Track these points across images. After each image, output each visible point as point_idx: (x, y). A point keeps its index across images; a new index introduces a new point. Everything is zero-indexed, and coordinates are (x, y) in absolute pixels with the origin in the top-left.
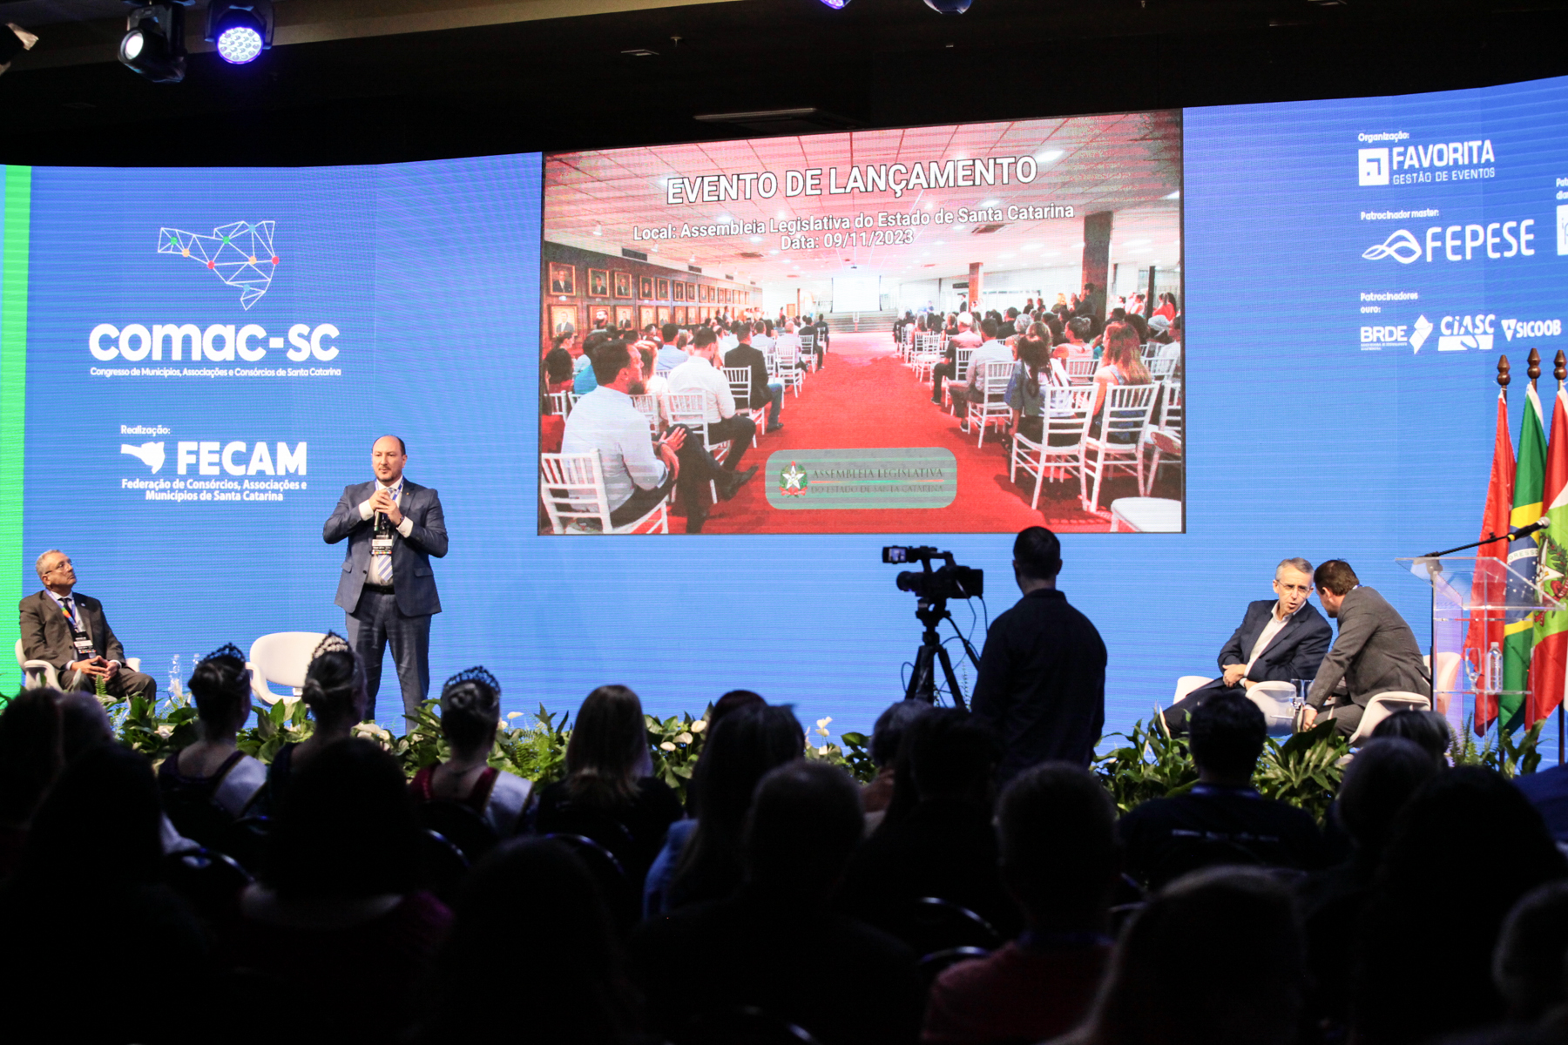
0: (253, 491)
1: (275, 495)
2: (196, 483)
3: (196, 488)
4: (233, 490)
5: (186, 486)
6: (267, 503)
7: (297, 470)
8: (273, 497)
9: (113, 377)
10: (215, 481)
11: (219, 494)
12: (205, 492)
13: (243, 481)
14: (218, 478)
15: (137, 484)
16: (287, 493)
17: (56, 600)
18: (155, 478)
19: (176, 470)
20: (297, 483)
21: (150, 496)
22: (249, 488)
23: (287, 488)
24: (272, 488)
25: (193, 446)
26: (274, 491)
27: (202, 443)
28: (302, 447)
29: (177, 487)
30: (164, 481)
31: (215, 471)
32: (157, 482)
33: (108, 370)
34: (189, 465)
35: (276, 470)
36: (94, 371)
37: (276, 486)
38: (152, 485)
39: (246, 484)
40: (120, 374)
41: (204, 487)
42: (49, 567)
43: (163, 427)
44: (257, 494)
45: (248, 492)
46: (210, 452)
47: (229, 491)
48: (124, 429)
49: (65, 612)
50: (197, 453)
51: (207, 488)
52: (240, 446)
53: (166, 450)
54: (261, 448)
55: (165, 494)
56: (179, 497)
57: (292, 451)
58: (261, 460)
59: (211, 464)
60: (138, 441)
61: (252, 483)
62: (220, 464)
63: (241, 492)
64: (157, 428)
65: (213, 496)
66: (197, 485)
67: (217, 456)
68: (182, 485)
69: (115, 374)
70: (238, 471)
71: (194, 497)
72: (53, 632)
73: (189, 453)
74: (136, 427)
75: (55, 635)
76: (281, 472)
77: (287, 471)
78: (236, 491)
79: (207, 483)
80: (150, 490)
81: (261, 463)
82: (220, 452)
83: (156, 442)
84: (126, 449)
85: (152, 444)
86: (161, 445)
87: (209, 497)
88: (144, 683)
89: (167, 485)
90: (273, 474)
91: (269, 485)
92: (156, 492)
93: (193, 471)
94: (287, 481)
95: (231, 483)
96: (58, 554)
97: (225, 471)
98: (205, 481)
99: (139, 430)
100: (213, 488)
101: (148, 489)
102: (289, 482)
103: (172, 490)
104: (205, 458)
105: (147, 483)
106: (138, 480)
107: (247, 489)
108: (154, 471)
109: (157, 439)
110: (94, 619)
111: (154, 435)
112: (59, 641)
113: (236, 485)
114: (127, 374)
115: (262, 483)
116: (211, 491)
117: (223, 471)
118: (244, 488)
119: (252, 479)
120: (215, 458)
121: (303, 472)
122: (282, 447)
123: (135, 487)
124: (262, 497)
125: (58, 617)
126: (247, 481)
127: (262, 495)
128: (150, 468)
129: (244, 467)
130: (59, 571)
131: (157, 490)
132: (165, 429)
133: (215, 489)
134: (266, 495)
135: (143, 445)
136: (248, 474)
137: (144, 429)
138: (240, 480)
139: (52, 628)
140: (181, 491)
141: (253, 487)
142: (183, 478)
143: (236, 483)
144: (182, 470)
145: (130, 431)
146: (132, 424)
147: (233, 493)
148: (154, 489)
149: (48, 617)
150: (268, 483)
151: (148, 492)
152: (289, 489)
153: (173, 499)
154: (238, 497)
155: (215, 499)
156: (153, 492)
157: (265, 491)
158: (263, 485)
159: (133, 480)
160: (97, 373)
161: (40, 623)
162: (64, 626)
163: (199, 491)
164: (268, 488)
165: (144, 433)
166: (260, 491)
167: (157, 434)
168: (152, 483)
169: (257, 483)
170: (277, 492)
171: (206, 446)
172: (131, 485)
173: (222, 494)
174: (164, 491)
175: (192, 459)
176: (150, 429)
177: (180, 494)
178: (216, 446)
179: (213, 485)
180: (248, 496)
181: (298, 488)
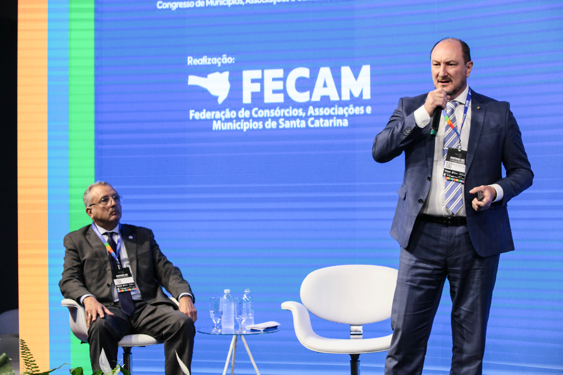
0: (317, 117)
1: (340, 120)
2: (261, 111)
3: (261, 116)
4: (298, 117)
5: (251, 114)
6: (332, 129)
7: (361, 95)
8: (338, 123)
9: (178, 9)
10: (280, 109)
11: (284, 122)
12: (270, 120)
13: (308, 108)
14: (282, 106)
15: (205, 115)
16: (351, 117)
17: (99, 235)
18: (220, 108)
19: (241, 99)
20: (362, 108)
21: (216, 126)
22: (313, 114)
23: (351, 113)
24: (336, 113)
25: (257, 74)
26: (338, 117)
27: (266, 72)
28: (366, 70)
29: (243, 116)
30: (230, 111)
31: (280, 98)
32: (223, 112)
33: (173, 3)
34: (253, 94)
35: (340, 95)
36: (160, 5)
37: (341, 111)
38: (218, 115)
39: (311, 110)
40: (185, 7)
41: (269, 115)
42: (93, 199)
43: (227, 57)
44: (321, 120)
45: (312, 119)
46: (274, 79)
47: (294, 118)
48: (191, 61)
49: (109, 248)
50: (261, 81)
51: (272, 115)
52: (304, 72)
53: (231, 81)
54: (325, 73)
55: (231, 124)
56: (245, 126)
57: (356, 75)
58: (325, 85)
59: (275, 92)
60: (204, 71)
61: (317, 109)
62: (284, 91)
63: (306, 118)
64: (222, 57)
65: (278, 124)
66: (262, 113)
67: (281, 83)
68: (247, 114)
69: (180, 7)
70: (302, 97)
71: (259, 125)
72: (93, 271)
73: (254, 81)
74: (202, 57)
75: (96, 274)
76: (346, 97)
77: (351, 95)
78: (301, 118)
79: (272, 111)
80: (217, 120)
81: (325, 89)
82: (284, 79)
83: (221, 72)
84: (193, 80)
85: (217, 74)
86: (226, 74)
87: (274, 125)
88: (179, 324)
89: (233, 114)
90: (338, 99)
91: (334, 111)
92: (222, 122)
93: (258, 98)
94: (351, 106)
95: (295, 110)
96: (104, 187)
97: (289, 98)
98: (270, 109)
99: (204, 61)
100: (278, 115)
101: (215, 119)
102: (354, 107)
103: (238, 119)
104: (270, 86)
105: (213, 113)
106: (204, 110)
107: (311, 116)
108: (220, 101)
109: (222, 69)
110: (140, 252)
111: (219, 65)
112: (99, 281)
113: (300, 112)
114: (192, 6)
115: (327, 109)
116: (275, 119)
117: (287, 97)
118: (309, 114)
119: (316, 105)
120: (279, 85)
121: (367, 96)
122: (346, 71)
123: (202, 118)
124: (327, 123)
125: (99, 254)
126: (311, 108)
127: (326, 121)
128: (216, 98)
129: (308, 93)
130: (101, 205)
131: (223, 119)
132: (230, 58)
133: (280, 117)
134: (331, 121)
135: (210, 76)
136: (313, 99)
137: (210, 59)
138: (305, 106)
139: (92, 266)
140: (246, 119)
141: (317, 114)
142: (249, 107)
143: (301, 110)
144: (247, 99)
145: (196, 62)
146: (198, 56)
147: (298, 121)
148: (221, 119)
149: (87, 255)
150: (332, 109)
151: (214, 122)
152: (355, 115)
153: (239, 128)
154: (303, 124)
155: (280, 127)
156: (219, 122)
157: (330, 117)
158: (327, 111)
159: (200, 111)
160: (163, 7)
161: (78, 260)
162: (106, 262)
163: (264, 119)
164: (332, 114)
165: (209, 63)
166: (324, 117)
167: (222, 64)
168: (218, 113)
169: (321, 109)
170: (342, 117)
171: (271, 74)
172: (197, 116)
173: (287, 122)
174: (230, 120)
175: (256, 87)
176: (215, 59)
177: (245, 123)
178: (279, 73)
179: (278, 112)
180: (313, 123)
181: (362, 112)
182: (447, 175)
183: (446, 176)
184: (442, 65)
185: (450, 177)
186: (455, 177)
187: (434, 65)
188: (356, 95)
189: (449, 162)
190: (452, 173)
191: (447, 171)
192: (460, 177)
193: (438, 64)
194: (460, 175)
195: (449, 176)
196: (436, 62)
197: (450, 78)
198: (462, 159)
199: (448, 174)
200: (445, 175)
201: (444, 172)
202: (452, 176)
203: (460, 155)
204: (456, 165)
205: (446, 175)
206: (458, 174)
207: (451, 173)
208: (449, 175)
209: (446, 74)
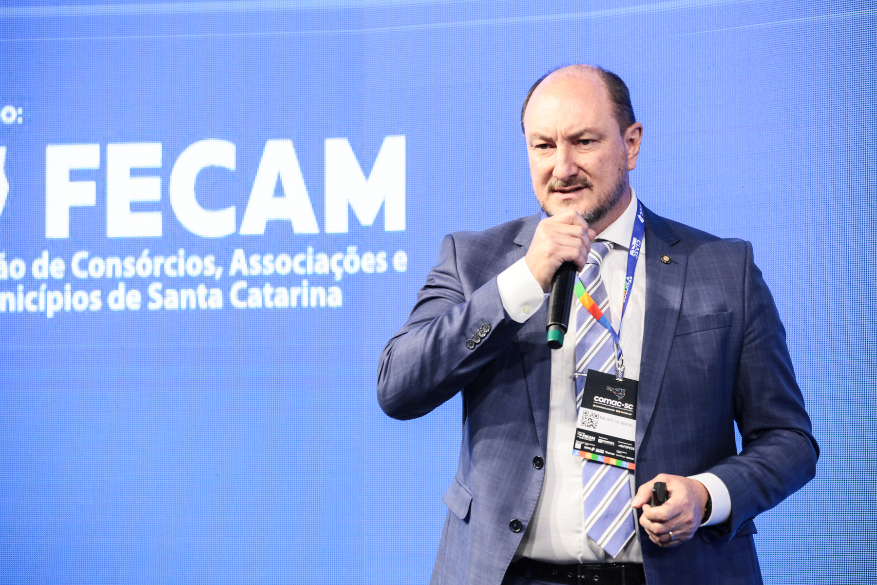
0: (256, 281)
1: (321, 290)
2: (96, 261)
3: (97, 275)
4: (202, 279)
5: (68, 270)
6: (298, 313)
7: (380, 219)
8: (314, 296)
10: (151, 256)
11: (162, 293)
12: (122, 286)
13: (230, 254)
16: (353, 283)
19: (40, 224)
20: (382, 255)
22: (245, 272)
23: (352, 271)
24: (310, 271)
25: (86, 155)
26: (317, 280)
27: (113, 149)
29: (45, 275)
30: (8, 259)
31: (151, 226)
34: (75, 212)
35: (320, 218)
37: (322, 264)
39: (238, 261)
41: (118, 274)
44: (268, 289)
45: (243, 284)
46: (135, 172)
47: (189, 282)
50: (99, 176)
51: (129, 274)
52: (219, 153)
53: (10, 173)
55: (10, 295)
56: (51, 303)
57: (367, 165)
58: (279, 191)
59: (137, 207)
61: (255, 259)
62: (164, 206)
63: (225, 284)
65: (146, 299)
66: (100, 268)
67: (156, 182)
68: (57, 268)
71: (92, 301)
73: (76, 175)
76: (337, 224)
77: (352, 218)
78: (210, 283)
79: (129, 260)
81: (279, 200)
82: (164, 172)
87: (133, 300)
89: (16, 269)
90: (314, 229)
91: (303, 264)
94: (352, 249)
95: (194, 259)
97: (178, 225)
98: (122, 256)
100: (144, 274)
102: (360, 253)
103: (30, 283)
107: (239, 276)
113: (208, 266)
115: (284, 257)
116: (138, 283)
117: (171, 223)
118: (232, 272)
119: (253, 246)
120: (150, 189)
121: (396, 222)
122: (338, 152)
124: (284, 299)
126: (239, 254)
127: (282, 291)
129: (231, 211)
133: (152, 279)
134: (295, 291)
136: (245, 231)
138: (222, 249)
140: (54, 285)
141: (256, 271)
142: (62, 250)
143: (210, 259)
147: (202, 289)
150: (299, 257)
153: (32, 308)
154: (216, 300)
155: (152, 306)
157: (291, 280)
158: (284, 264)
163: (106, 285)
164: (299, 271)
166: (276, 280)
169: (268, 258)
170: (325, 281)
171: (125, 156)
173: (171, 293)
174: (7, 285)
175: (85, 194)
177: (51, 295)
178: (150, 154)
179: (145, 265)
180: (243, 295)
181: (383, 268)
182: (585, 447)
183: (582, 449)
184: (561, 146)
185: (594, 452)
186: (606, 452)
187: (538, 146)
188: (367, 219)
189: (590, 411)
190: (600, 441)
191: (586, 437)
192: (623, 454)
193: (548, 144)
194: (621, 446)
195: (590, 448)
196: (543, 138)
197: (585, 180)
198: (626, 404)
199: (587, 444)
200: (580, 448)
201: (577, 438)
202: (598, 451)
203: (620, 391)
204: (608, 419)
205: (583, 446)
206: (617, 444)
207: (595, 442)
208: (589, 446)
209: (574, 170)
